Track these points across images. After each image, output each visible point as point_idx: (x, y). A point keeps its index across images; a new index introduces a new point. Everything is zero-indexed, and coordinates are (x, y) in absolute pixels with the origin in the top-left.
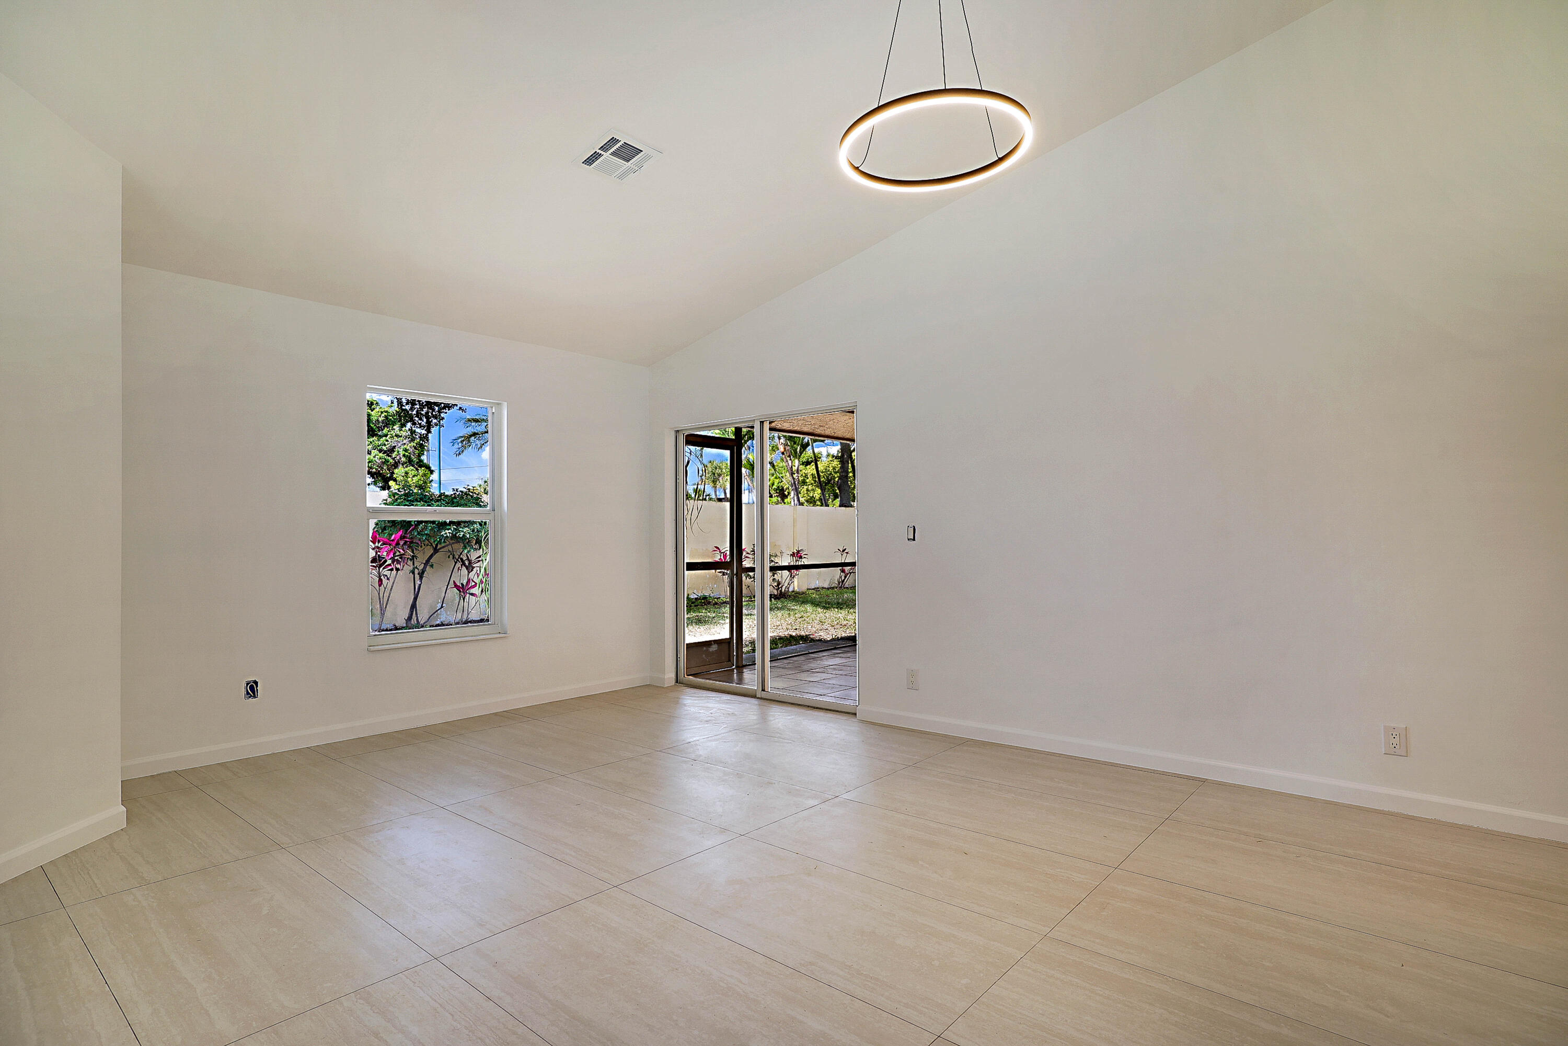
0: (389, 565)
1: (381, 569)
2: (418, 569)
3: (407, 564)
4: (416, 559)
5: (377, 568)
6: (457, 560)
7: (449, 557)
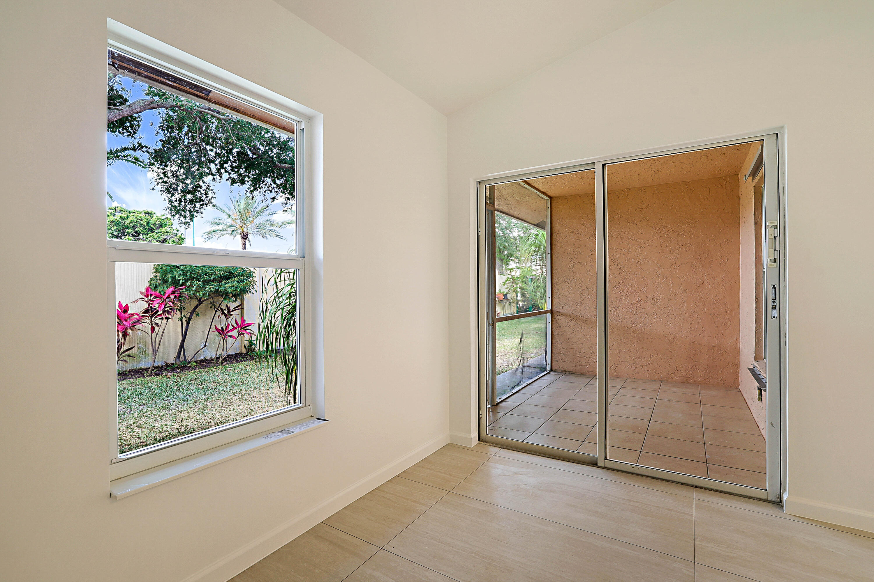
0: (160, 315)
1: (153, 318)
2: (186, 317)
3: (176, 314)
4: (184, 309)
5: (150, 318)
6: (218, 309)
7: (211, 307)
